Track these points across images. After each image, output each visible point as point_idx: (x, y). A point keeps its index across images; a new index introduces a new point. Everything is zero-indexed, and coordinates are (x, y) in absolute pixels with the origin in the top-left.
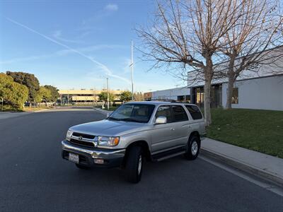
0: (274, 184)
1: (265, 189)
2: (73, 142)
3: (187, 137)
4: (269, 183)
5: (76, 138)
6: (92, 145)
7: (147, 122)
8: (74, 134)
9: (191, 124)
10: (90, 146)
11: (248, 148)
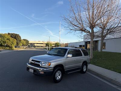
0: (119, 86)
1: (115, 88)
2: (31, 64)
3: (81, 64)
4: (117, 85)
5: (33, 62)
6: (39, 65)
7: (64, 56)
8: (32, 60)
9: (83, 58)
11: (109, 69)
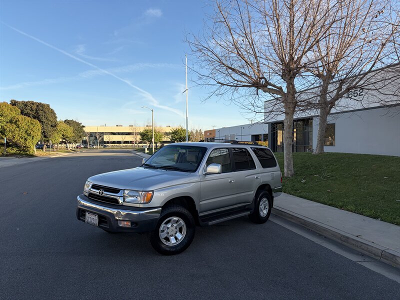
0: (368, 257)
1: (354, 263)
2: (91, 197)
3: (252, 193)
4: (363, 255)
5: (96, 192)
6: (116, 201)
7: (195, 171)
8: (94, 187)
9: (260, 174)
10: (114, 203)
11: (341, 208)
